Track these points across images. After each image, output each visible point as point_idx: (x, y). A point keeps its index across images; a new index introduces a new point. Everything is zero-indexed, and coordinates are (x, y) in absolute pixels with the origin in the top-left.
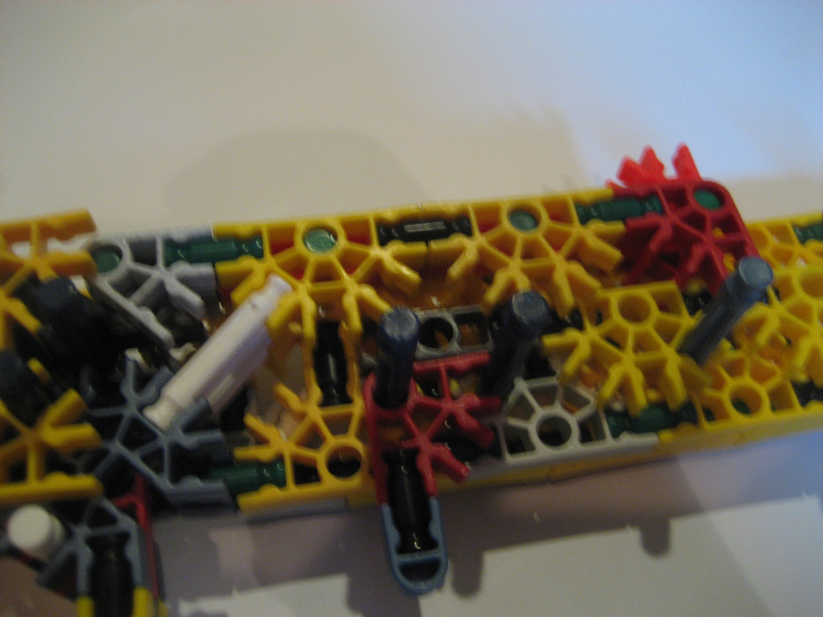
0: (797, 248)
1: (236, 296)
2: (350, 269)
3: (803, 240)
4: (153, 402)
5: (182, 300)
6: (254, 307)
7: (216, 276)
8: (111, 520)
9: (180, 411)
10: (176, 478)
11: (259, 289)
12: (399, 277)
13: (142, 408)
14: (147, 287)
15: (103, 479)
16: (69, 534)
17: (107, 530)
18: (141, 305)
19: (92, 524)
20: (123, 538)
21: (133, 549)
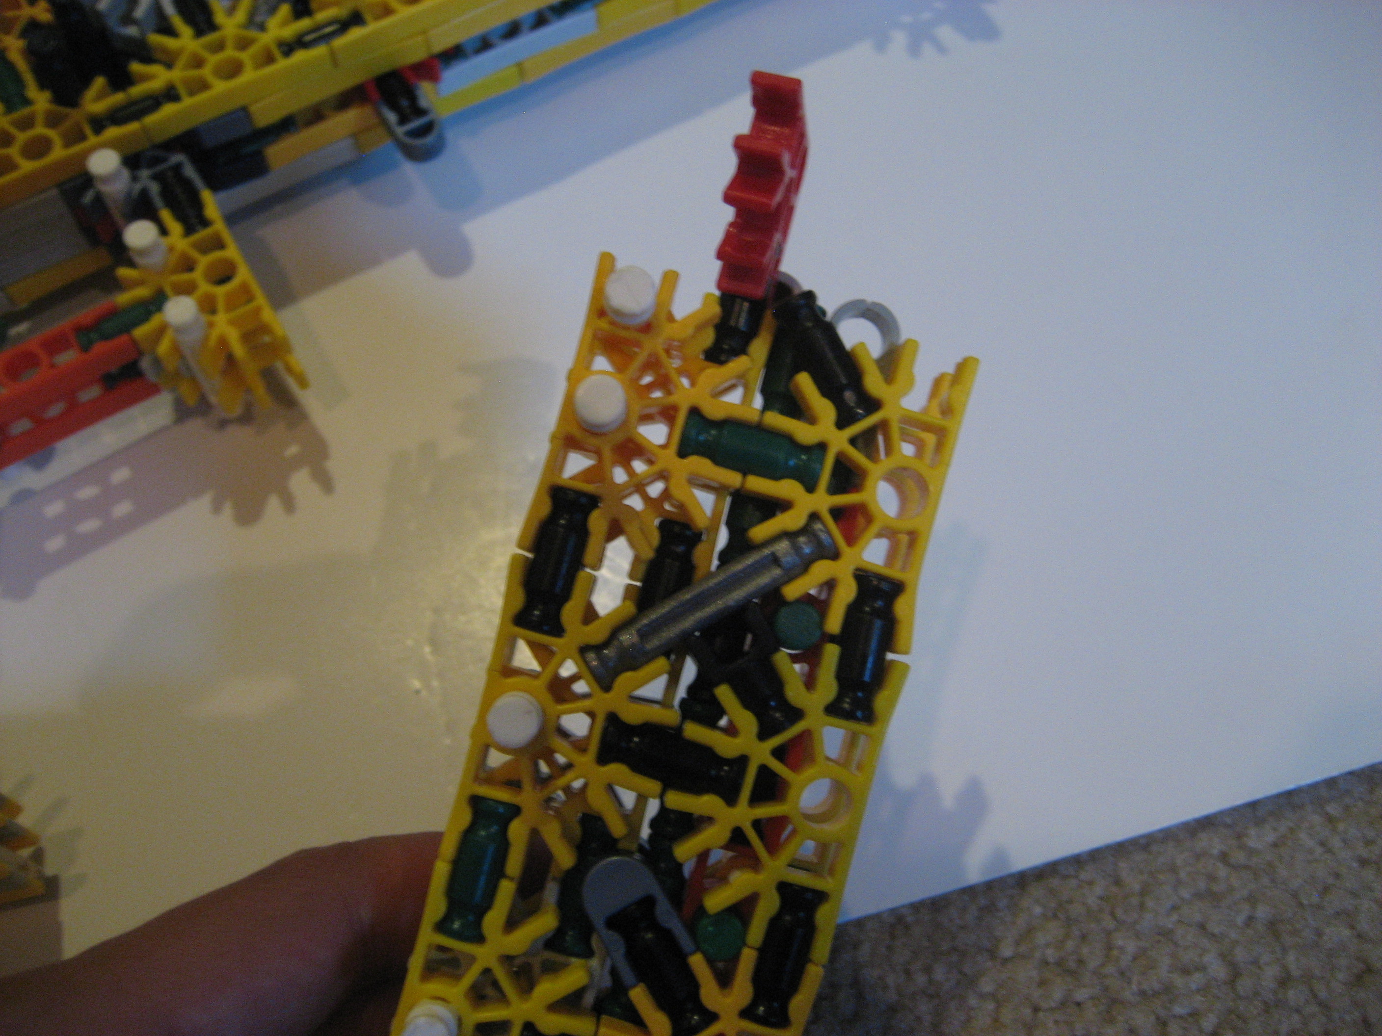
8: (163, 160)
17: (162, 168)
19: (152, 167)
20: (177, 167)
21: (189, 171)
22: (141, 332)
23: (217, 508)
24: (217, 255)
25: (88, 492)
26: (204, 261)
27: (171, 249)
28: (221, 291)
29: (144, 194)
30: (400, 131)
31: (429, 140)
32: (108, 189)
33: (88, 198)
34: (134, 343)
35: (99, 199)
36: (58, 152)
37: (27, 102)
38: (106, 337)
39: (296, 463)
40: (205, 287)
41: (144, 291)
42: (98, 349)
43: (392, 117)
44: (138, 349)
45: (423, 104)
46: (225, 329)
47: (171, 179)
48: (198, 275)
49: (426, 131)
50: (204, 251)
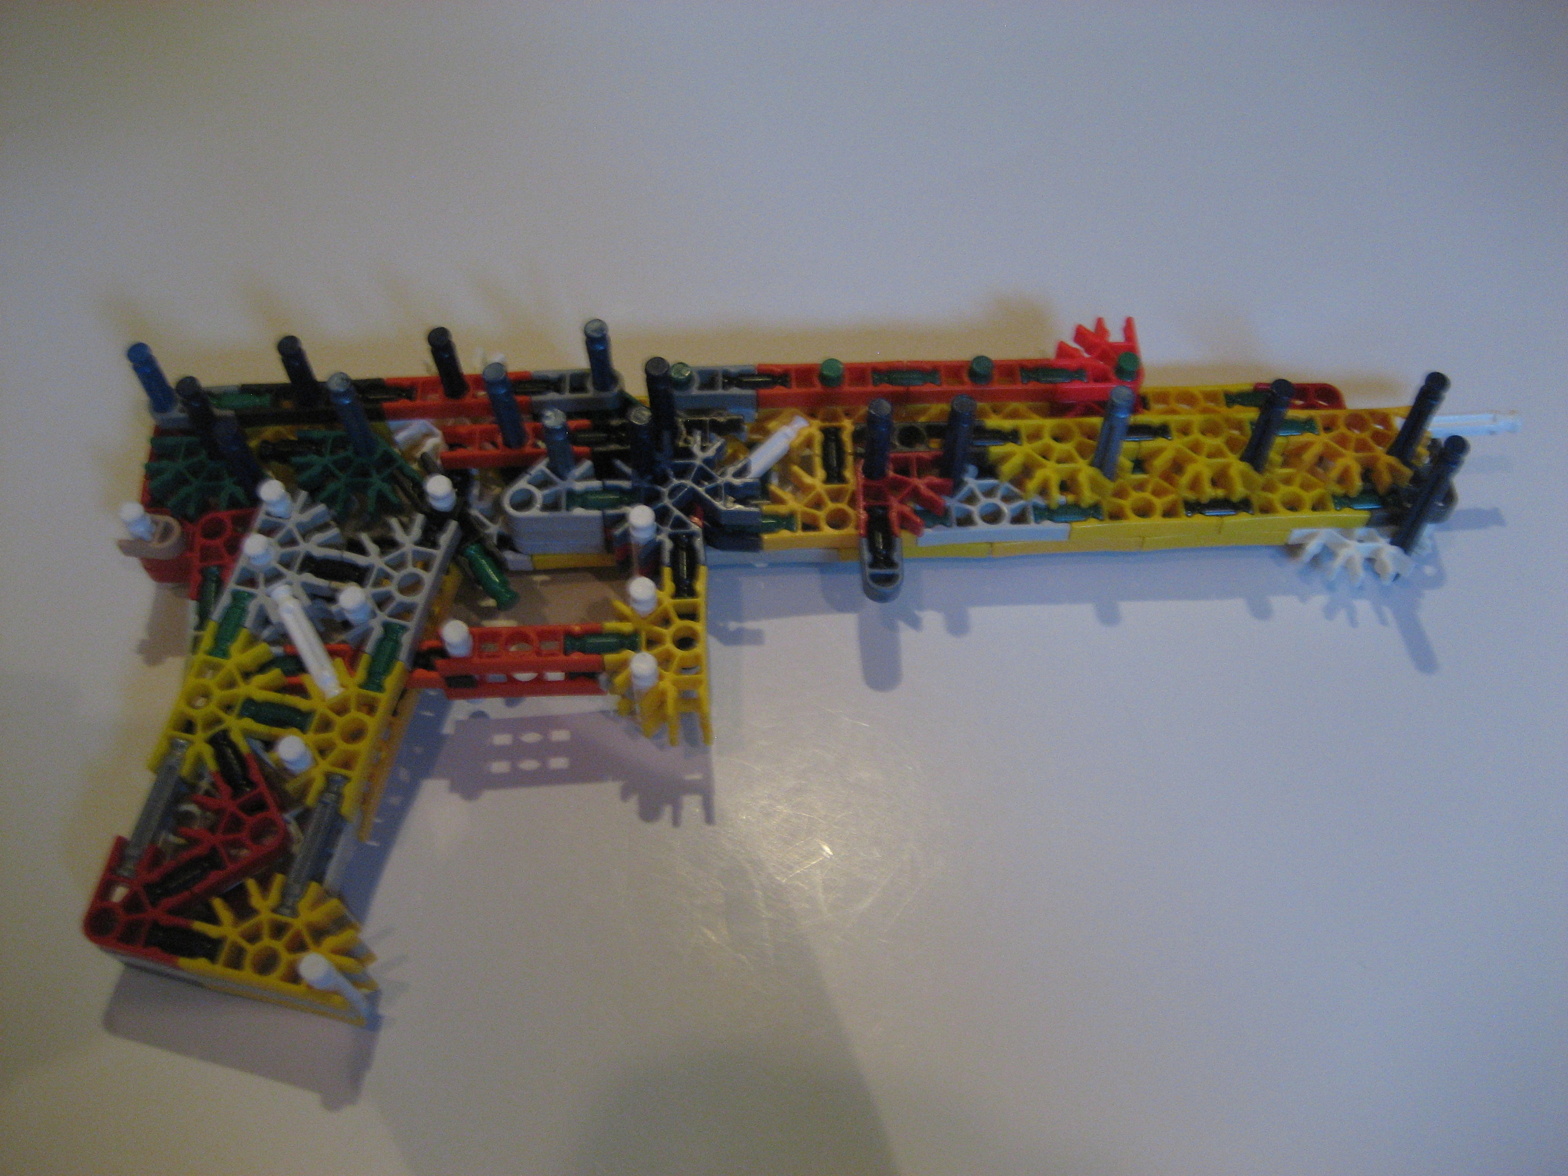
6: (784, 434)
8: (685, 525)
16: (658, 531)
17: (681, 531)
19: (673, 527)
20: (691, 536)
21: (699, 542)
22: (610, 658)
24: (688, 623)
25: (531, 737)
26: (678, 623)
27: (659, 603)
28: (679, 653)
29: (659, 547)
30: (869, 571)
31: (888, 589)
32: (636, 534)
33: (618, 532)
34: (602, 662)
35: (626, 534)
38: (583, 651)
39: (693, 788)
40: (669, 646)
41: (626, 627)
42: (576, 656)
43: (867, 556)
44: (602, 667)
45: (896, 557)
46: (669, 684)
47: (683, 544)
48: (668, 633)
49: (890, 579)
50: (682, 616)
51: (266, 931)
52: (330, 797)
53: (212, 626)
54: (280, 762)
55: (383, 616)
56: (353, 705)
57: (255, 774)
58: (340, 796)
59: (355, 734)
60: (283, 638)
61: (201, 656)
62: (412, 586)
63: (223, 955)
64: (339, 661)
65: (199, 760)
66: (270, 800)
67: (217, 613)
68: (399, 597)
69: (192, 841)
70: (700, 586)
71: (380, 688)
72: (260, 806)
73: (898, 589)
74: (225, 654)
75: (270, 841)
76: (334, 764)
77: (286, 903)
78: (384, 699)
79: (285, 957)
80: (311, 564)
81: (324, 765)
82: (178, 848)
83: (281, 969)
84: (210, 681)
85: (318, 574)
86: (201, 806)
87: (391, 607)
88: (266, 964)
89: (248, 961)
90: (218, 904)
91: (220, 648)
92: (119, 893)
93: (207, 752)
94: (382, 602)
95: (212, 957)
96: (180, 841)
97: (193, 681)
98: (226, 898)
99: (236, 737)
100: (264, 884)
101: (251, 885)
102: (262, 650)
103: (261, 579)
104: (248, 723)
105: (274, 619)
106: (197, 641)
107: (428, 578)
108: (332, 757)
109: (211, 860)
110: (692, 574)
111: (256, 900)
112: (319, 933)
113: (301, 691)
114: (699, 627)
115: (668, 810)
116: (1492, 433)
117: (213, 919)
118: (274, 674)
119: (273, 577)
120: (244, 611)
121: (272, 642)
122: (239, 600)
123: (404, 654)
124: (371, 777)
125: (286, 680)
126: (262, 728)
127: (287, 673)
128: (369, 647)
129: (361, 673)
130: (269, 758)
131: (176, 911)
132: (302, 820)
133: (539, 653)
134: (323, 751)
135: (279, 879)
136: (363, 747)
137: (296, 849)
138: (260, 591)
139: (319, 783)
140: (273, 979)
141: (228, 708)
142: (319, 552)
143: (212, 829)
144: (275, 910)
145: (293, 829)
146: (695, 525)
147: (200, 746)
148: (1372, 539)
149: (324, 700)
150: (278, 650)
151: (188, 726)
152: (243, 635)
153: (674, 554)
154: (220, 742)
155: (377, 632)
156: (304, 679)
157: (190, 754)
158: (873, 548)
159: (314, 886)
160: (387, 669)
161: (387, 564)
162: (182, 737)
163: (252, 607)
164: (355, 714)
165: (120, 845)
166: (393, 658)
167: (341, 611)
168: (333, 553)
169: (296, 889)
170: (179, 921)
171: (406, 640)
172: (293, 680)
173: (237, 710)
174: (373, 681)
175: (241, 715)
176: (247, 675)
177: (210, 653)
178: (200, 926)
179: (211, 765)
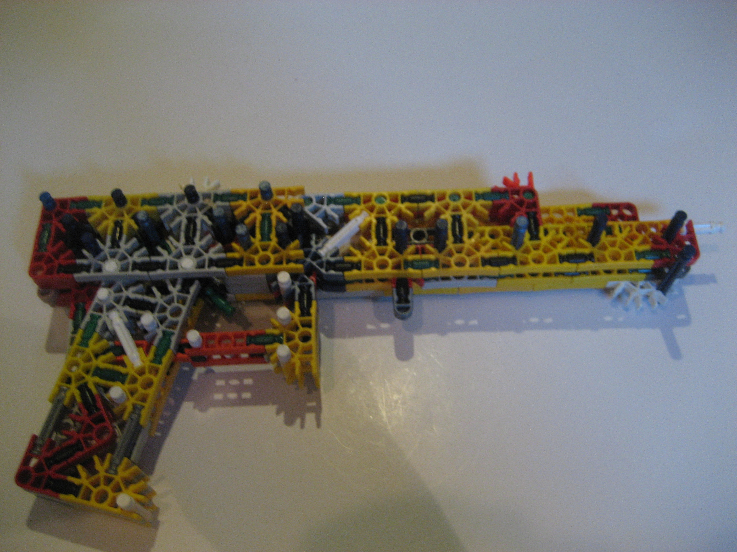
0: (577, 218)
1: (350, 216)
2: (390, 210)
3: (579, 215)
4: (321, 248)
5: (332, 217)
6: (357, 220)
7: (344, 210)
8: (306, 281)
9: (329, 251)
10: (327, 270)
11: (358, 215)
12: (407, 215)
13: (317, 249)
14: (320, 212)
15: (305, 268)
16: (293, 284)
17: (304, 284)
18: (318, 217)
19: (300, 282)
20: (309, 286)
21: (313, 290)
22: (268, 347)
23: (278, 412)
24: (307, 329)
25: (234, 382)
26: (301, 329)
27: (293, 319)
28: (302, 344)
29: (293, 292)
30: (396, 305)
31: (406, 314)
32: (282, 286)
33: (274, 284)
34: (265, 349)
36: (271, 265)
37: (270, 239)
38: (256, 344)
39: (311, 410)
40: (297, 340)
41: (276, 332)
42: (252, 346)
43: (396, 298)
44: (265, 352)
45: (410, 298)
46: (296, 360)
47: (305, 290)
48: (296, 334)
49: (407, 309)
50: (303, 326)
51: (102, 481)
52: (135, 416)
53: (80, 332)
54: (111, 399)
55: (162, 327)
56: (147, 371)
57: (100, 404)
58: (139, 415)
59: (149, 385)
60: (114, 337)
61: (75, 346)
62: (176, 312)
63: (81, 493)
64: (141, 349)
65: (73, 398)
66: (106, 417)
67: (83, 325)
68: (170, 318)
69: (69, 437)
70: (313, 310)
71: (160, 363)
72: (100, 420)
73: (410, 315)
74: (87, 345)
75: (105, 437)
76: (137, 400)
77: (113, 467)
78: (162, 368)
79: (111, 494)
80: (129, 302)
81: (133, 400)
82: (63, 441)
83: (109, 500)
84: (79, 358)
85: (131, 306)
86: (74, 421)
87: (166, 323)
88: (102, 498)
89: (93, 496)
90: (80, 468)
91: (85, 342)
92: (34, 462)
93: (77, 393)
94: (162, 320)
95: (76, 495)
96: (64, 437)
97: (71, 358)
98: (84, 465)
99: (91, 386)
100: (102, 458)
101: (96, 459)
102: (104, 343)
103: (105, 309)
104: (97, 379)
105: (110, 328)
106: (73, 340)
107: (184, 308)
108: (136, 396)
109: (77, 446)
110: (309, 305)
111: (98, 466)
112: (128, 482)
113: (123, 364)
114: (312, 331)
115: (298, 421)
116: (710, 233)
117: (77, 475)
118: (110, 355)
119: (111, 308)
120: (96, 324)
121: (109, 340)
122: (94, 319)
123: (173, 345)
124: (155, 405)
125: (115, 358)
126: (102, 382)
127: (116, 355)
128: (156, 342)
129: (151, 355)
130: (106, 396)
131: (60, 471)
132: (122, 426)
133: (235, 345)
134: (132, 393)
135: (109, 456)
136: (151, 391)
137: (118, 440)
138: (104, 315)
139: (130, 408)
140: (105, 506)
141: (87, 372)
142: (132, 296)
143: (78, 432)
144: (107, 471)
145: (118, 431)
146: (311, 281)
147: (73, 390)
148: (648, 287)
149: (133, 368)
150: (111, 343)
151: (68, 380)
152: (95, 336)
153: (301, 296)
154: (83, 388)
155: (160, 335)
156: (124, 358)
157: (68, 394)
158: (398, 294)
159: (126, 460)
160: (164, 353)
161: (165, 302)
162: (65, 386)
163: (100, 322)
164: (147, 375)
165: (34, 438)
166: (168, 347)
167: (142, 326)
168: (139, 297)
169: (117, 461)
170: (62, 476)
171: (174, 339)
172: (119, 358)
173: (91, 373)
174: (157, 359)
175: (94, 375)
176: (97, 356)
177: (79, 345)
178: (71, 479)
179: (79, 399)
